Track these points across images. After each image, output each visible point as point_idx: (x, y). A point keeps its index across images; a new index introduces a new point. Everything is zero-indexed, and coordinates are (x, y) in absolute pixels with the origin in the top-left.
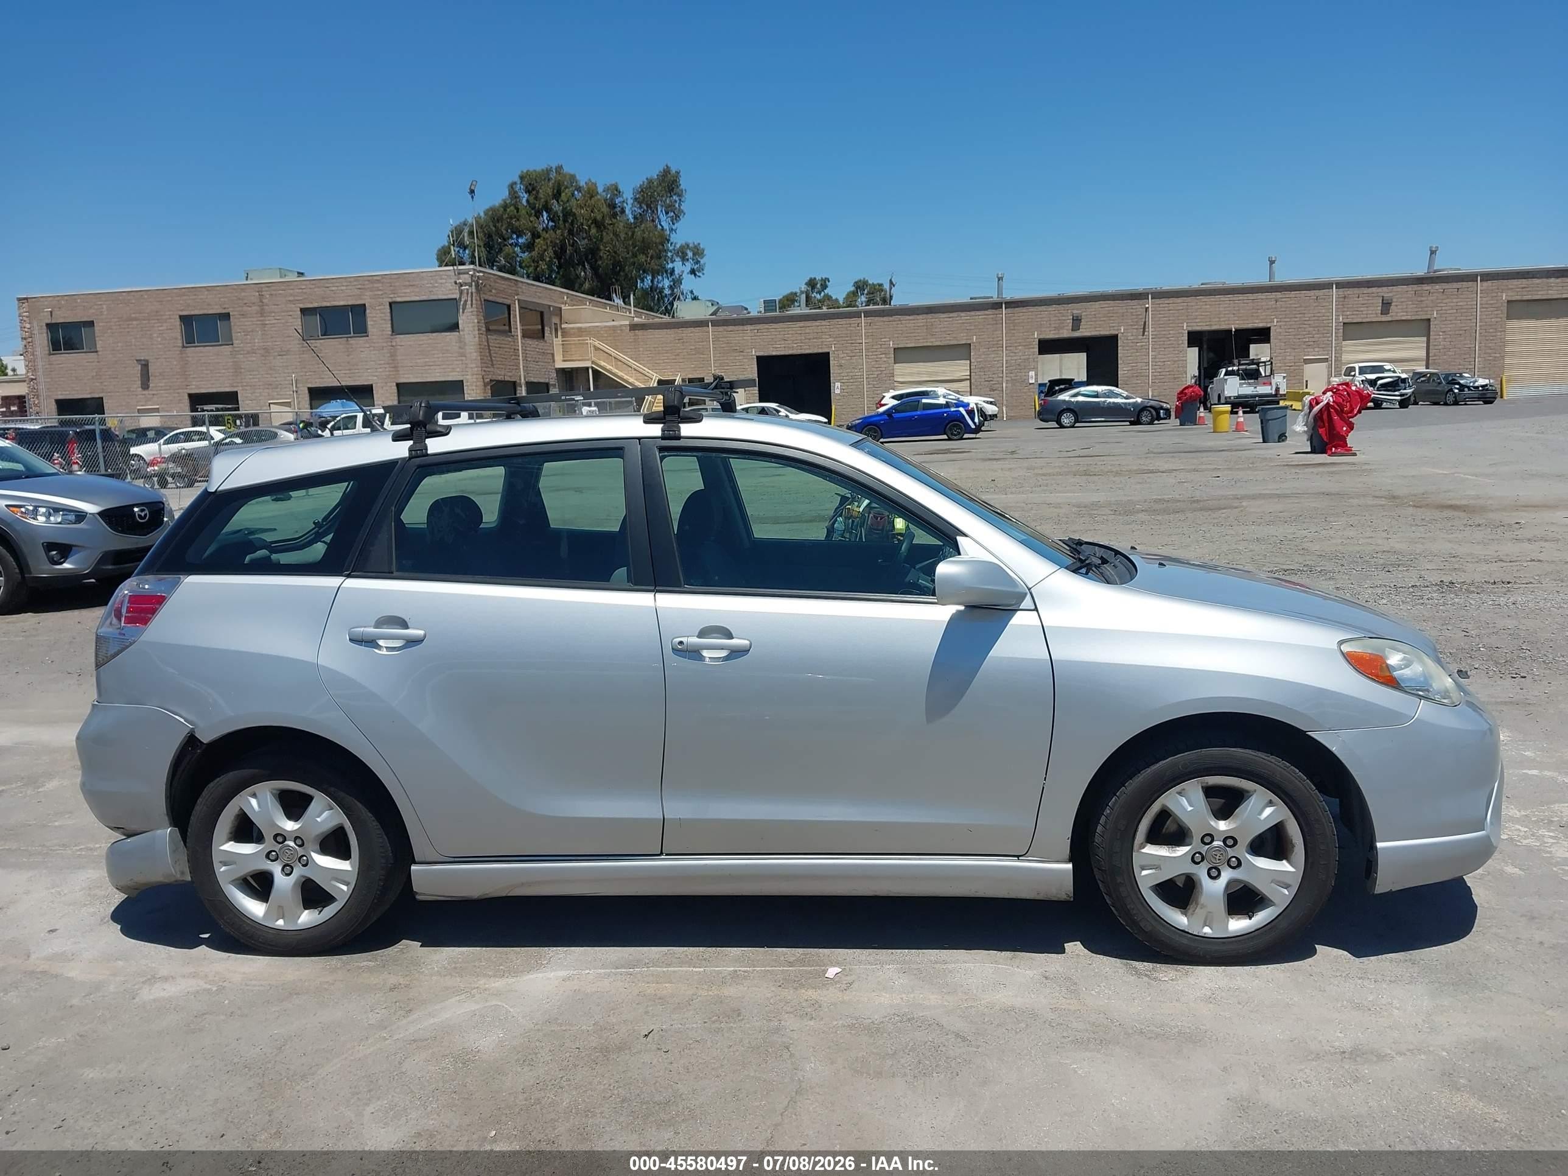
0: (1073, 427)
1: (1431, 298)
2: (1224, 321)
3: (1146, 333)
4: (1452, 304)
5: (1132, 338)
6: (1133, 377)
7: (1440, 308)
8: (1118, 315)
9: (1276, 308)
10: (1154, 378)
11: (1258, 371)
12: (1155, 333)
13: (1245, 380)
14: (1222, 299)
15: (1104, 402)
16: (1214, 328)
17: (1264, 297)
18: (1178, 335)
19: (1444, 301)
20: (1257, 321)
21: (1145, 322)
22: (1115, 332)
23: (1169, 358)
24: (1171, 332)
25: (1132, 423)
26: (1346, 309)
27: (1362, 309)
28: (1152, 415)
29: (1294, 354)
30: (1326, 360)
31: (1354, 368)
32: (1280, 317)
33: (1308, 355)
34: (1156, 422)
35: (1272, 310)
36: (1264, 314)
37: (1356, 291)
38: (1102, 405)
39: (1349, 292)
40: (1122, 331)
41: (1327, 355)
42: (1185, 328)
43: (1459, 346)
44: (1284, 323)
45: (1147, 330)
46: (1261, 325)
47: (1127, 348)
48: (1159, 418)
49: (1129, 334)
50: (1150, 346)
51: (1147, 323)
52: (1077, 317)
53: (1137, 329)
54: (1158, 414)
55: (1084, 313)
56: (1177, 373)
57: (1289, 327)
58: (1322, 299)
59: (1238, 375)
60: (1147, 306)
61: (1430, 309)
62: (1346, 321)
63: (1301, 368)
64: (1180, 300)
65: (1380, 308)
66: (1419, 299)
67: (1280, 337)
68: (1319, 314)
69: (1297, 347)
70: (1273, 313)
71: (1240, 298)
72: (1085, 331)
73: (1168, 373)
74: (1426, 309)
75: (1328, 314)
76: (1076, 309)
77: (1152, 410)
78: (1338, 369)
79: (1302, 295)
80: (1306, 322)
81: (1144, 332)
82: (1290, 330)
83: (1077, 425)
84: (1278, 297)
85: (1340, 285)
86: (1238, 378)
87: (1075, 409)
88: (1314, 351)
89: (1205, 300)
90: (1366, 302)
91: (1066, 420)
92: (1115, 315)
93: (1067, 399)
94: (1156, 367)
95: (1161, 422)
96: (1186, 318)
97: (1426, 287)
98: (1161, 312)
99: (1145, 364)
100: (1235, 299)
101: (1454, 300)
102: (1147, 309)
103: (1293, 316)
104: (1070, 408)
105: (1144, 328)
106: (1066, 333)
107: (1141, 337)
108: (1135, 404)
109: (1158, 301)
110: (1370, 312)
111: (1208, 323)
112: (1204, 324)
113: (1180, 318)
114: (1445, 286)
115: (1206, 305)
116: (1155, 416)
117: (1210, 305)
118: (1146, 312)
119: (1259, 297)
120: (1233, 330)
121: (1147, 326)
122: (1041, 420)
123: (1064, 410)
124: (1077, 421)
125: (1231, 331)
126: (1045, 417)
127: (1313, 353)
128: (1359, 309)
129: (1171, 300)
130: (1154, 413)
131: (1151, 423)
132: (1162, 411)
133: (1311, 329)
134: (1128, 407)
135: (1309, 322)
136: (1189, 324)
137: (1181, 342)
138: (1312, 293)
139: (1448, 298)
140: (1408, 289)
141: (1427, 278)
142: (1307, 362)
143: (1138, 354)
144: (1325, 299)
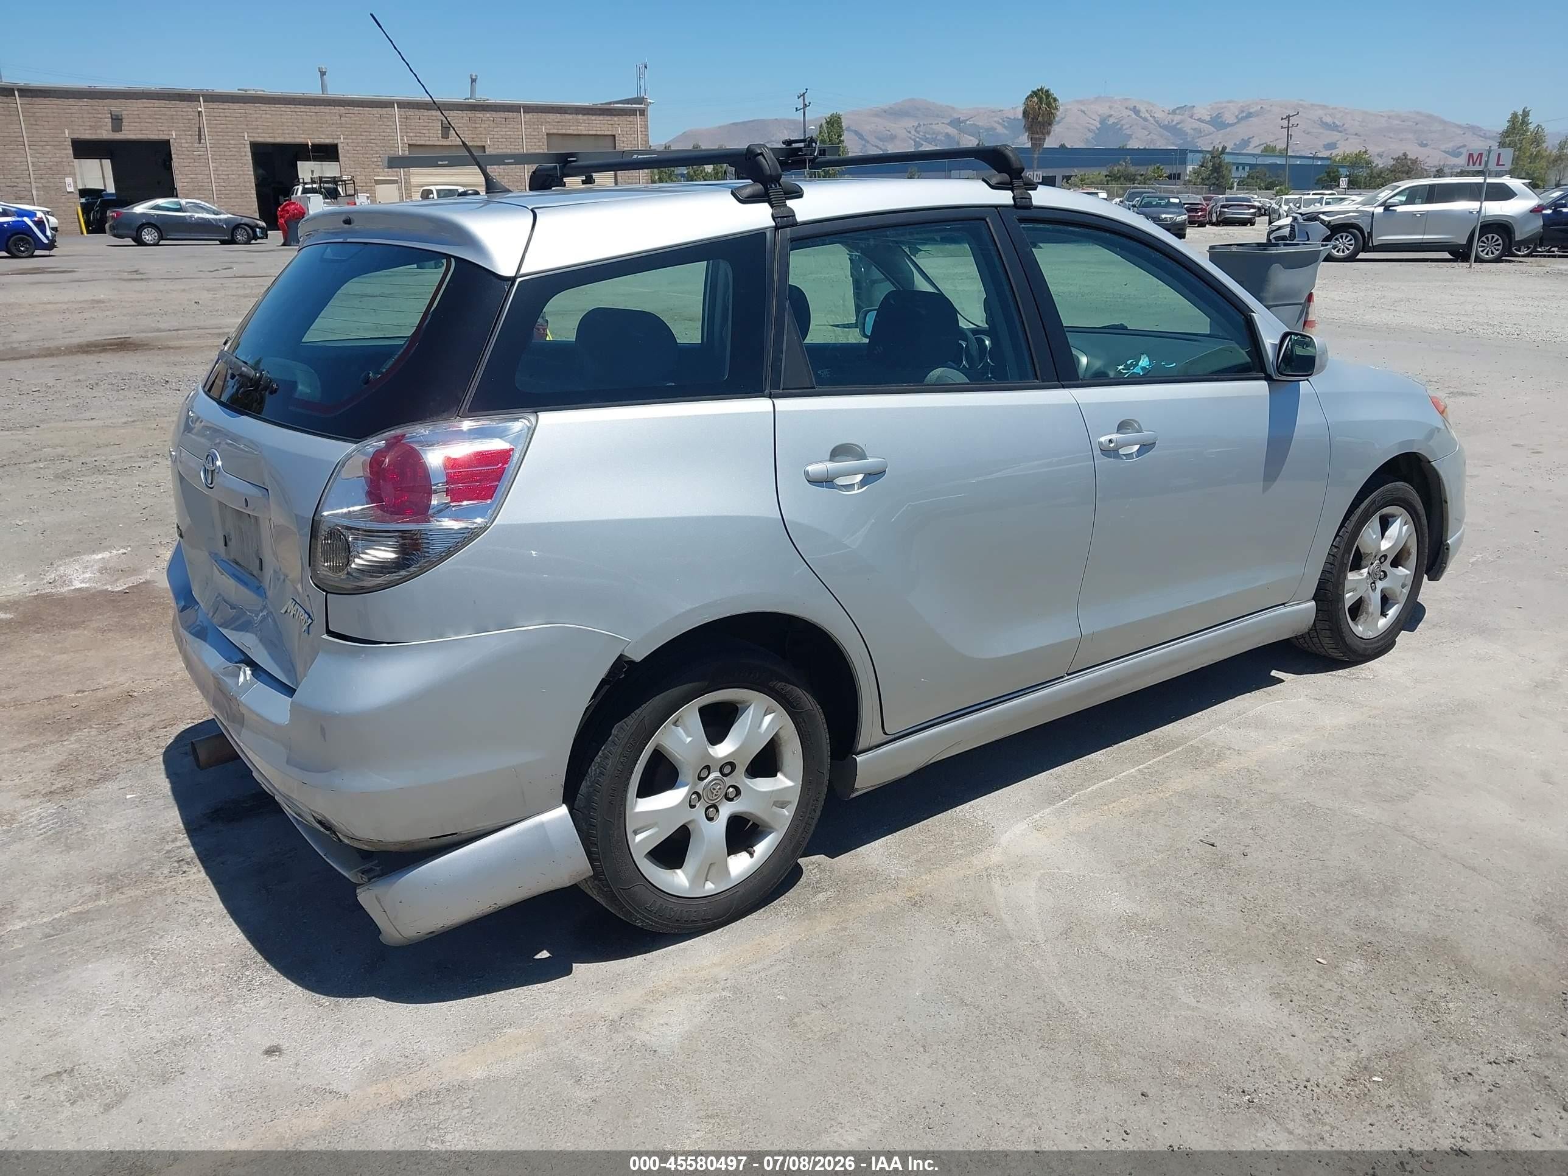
0: (157, 244)
1: (484, 126)
2: (288, 134)
3: (202, 141)
4: (502, 133)
5: (187, 145)
6: (194, 190)
7: (492, 136)
8: (166, 117)
9: (341, 124)
10: (218, 192)
11: (336, 190)
12: (212, 141)
13: (328, 198)
14: (283, 109)
15: (191, 217)
16: (279, 140)
17: (328, 111)
18: (240, 146)
19: (495, 130)
20: (323, 137)
21: (199, 128)
22: (167, 137)
23: (232, 171)
24: (231, 142)
25: (223, 242)
26: (409, 131)
27: (424, 131)
28: (248, 234)
29: (365, 174)
30: (395, 182)
31: (432, 191)
32: (346, 133)
33: (379, 176)
34: (253, 242)
35: (338, 126)
36: (329, 129)
37: (417, 112)
38: (189, 221)
39: (411, 112)
40: (174, 137)
41: (397, 176)
42: (246, 138)
43: (512, 174)
44: (351, 141)
45: (203, 137)
46: (328, 141)
47: (183, 157)
48: (256, 237)
49: (184, 141)
50: (210, 156)
51: (202, 130)
52: (117, 116)
53: (191, 135)
54: (254, 232)
55: (125, 112)
56: (243, 188)
57: (356, 145)
58: (385, 117)
59: (321, 193)
60: (199, 109)
61: (484, 136)
62: (411, 142)
63: (373, 188)
64: (236, 106)
65: (440, 132)
66: (473, 125)
67: (348, 155)
68: (384, 134)
69: (366, 166)
70: (339, 129)
71: (302, 110)
72: (128, 133)
73: (234, 188)
74: (481, 136)
75: (393, 134)
76: (116, 106)
77: (246, 227)
78: (407, 192)
79: (366, 112)
80: (372, 141)
81: (200, 139)
82: (358, 148)
83: (162, 242)
84: (341, 112)
85: (402, 105)
86: (321, 196)
87: (158, 225)
88: (383, 171)
89: (264, 109)
90: (427, 124)
91: (148, 236)
92: (163, 117)
93: (145, 211)
94: (219, 181)
95: (259, 241)
96: (245, 127)
97: (479, 114)
98: (218, 118)
99: (206, 177)
100: (296, 110)
101: (504, 129)
102: (200, 112)
103: (359, 133)
104: (149, 223)
105: (199, 135)
106: (105, 133)
107: (196, 145)
108: (226, 221)
109: (211, 105)
110: (432, 135)
111: (271, 135)
112: (267, 135)
113: (239, 126)
114: (494, 114)
115: (266, 114)
116: (252, 235)
117: (272, 115)
118: (199, 116)
119: (322, 110)
120: (310, 144)
121: (202, 133)
122: (115, 236)
123: (143, 224)
124: (161, 238)
125: (308, 145)
126: (121, 232)
127: (383, 174)
128: (421, 131)
129: (226, 106)
130: (250, 231)
131: (248, 242)
132: (258, 230)
133: (377, 149)
134: (220, 224)
135: (375, 141)
136: (250, 134)
137: (243, 154)
138: (375, 111)
139: (497, 127)
140: (463, 115)
141: (478, 105)
142: (378, 182)
143: (196, 164)
144: (388, 118)
